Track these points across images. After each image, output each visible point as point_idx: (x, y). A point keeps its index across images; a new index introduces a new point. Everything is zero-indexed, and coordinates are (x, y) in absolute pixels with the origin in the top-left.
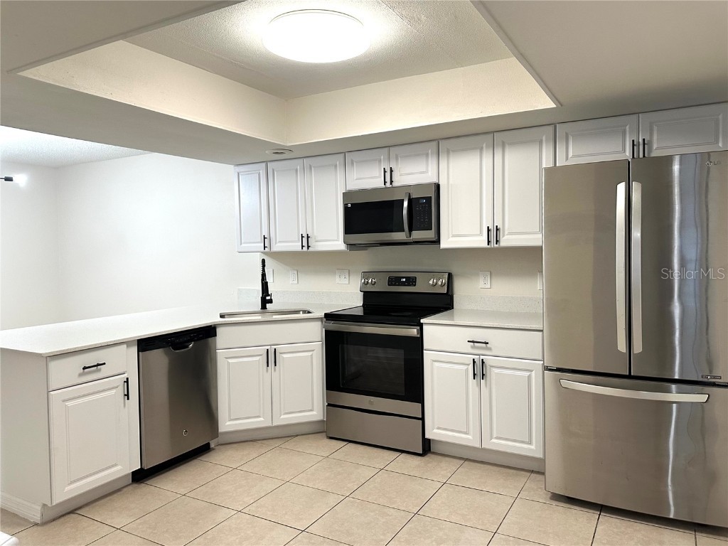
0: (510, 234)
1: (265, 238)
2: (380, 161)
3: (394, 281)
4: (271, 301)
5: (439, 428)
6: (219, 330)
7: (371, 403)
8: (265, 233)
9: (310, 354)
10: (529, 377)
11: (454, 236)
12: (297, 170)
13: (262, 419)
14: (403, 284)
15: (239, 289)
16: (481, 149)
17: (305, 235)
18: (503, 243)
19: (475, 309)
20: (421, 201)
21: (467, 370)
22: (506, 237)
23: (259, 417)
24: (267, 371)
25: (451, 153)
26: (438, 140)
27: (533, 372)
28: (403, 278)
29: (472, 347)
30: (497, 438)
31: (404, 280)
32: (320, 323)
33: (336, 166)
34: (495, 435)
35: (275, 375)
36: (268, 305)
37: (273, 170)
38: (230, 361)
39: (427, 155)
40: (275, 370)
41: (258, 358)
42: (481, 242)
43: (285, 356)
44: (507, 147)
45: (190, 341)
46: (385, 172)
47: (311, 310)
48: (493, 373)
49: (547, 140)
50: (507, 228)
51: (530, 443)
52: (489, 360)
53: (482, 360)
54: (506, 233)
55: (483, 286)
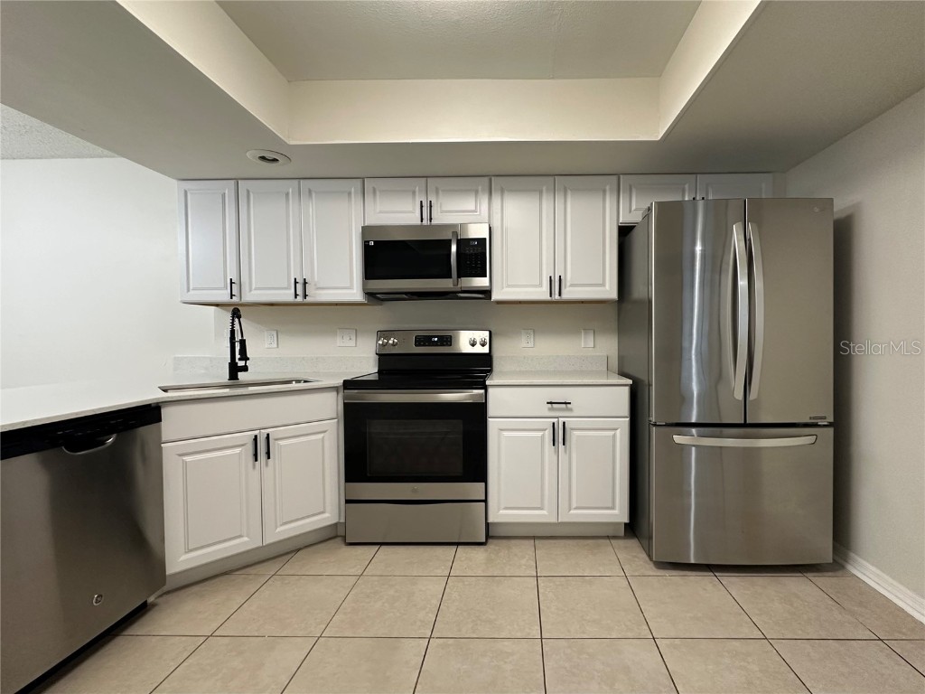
0: (572, 285)
1: (231, 283)
2: (414, 193)
3: (423, 340)
4: (245, 369)
5: (506, 508)
6: (165, 412)
7: (415, 491)
8: (232, 274)
9: (320, 436)
10: (614, 436)
11: (509, 286)
12: (287, 194)
13: (246, 539)
14: (435, 344)
15: (175, 358)
16: (541, 192)
17: (300, 280)
18: (566, 296)
19: (518, 370)
20: (472, 243)
21: (543, 436)
22: (567, 289)
23: (240, 536)
24: (254, 467)
25: (506, 194)
26: (489, 176)
27: (618, 431)
28: (435, 337)
29: (550, 409)
30: (576, 508)
31: (436, 339)
32: (335, 393)
33: (350, 194)
34: (574, 505)
35: (268, 472)
36: (241, 375)
37: (248, 192)
38: (188, 459)
39: (476, 192)
40: (267, 465)
41: (237, 450)
42: (542, 293)
43: (281, 443)
44: (569, 193)
45: (109, 434)
46: (422, 207)
47: (310, 378)
48: (574, 436)
49: (611, 190)
50: (568, 280)
51: (613, 508)
52: (570, 422)
53: (564, 423)
54: (568, 284)
55: (525, 345)
